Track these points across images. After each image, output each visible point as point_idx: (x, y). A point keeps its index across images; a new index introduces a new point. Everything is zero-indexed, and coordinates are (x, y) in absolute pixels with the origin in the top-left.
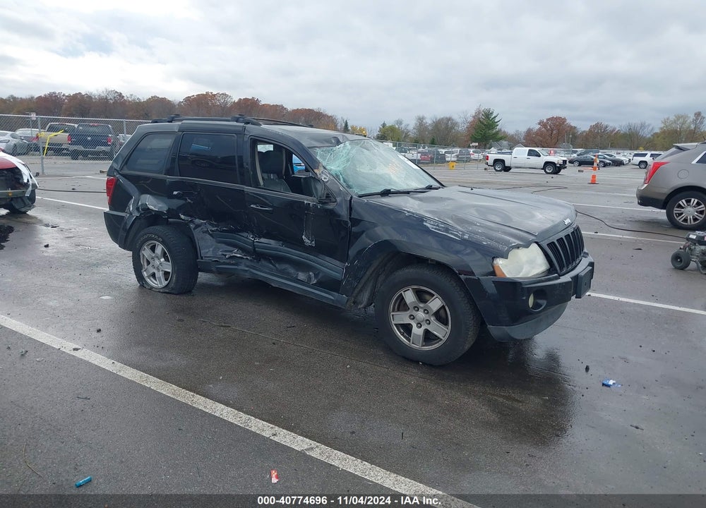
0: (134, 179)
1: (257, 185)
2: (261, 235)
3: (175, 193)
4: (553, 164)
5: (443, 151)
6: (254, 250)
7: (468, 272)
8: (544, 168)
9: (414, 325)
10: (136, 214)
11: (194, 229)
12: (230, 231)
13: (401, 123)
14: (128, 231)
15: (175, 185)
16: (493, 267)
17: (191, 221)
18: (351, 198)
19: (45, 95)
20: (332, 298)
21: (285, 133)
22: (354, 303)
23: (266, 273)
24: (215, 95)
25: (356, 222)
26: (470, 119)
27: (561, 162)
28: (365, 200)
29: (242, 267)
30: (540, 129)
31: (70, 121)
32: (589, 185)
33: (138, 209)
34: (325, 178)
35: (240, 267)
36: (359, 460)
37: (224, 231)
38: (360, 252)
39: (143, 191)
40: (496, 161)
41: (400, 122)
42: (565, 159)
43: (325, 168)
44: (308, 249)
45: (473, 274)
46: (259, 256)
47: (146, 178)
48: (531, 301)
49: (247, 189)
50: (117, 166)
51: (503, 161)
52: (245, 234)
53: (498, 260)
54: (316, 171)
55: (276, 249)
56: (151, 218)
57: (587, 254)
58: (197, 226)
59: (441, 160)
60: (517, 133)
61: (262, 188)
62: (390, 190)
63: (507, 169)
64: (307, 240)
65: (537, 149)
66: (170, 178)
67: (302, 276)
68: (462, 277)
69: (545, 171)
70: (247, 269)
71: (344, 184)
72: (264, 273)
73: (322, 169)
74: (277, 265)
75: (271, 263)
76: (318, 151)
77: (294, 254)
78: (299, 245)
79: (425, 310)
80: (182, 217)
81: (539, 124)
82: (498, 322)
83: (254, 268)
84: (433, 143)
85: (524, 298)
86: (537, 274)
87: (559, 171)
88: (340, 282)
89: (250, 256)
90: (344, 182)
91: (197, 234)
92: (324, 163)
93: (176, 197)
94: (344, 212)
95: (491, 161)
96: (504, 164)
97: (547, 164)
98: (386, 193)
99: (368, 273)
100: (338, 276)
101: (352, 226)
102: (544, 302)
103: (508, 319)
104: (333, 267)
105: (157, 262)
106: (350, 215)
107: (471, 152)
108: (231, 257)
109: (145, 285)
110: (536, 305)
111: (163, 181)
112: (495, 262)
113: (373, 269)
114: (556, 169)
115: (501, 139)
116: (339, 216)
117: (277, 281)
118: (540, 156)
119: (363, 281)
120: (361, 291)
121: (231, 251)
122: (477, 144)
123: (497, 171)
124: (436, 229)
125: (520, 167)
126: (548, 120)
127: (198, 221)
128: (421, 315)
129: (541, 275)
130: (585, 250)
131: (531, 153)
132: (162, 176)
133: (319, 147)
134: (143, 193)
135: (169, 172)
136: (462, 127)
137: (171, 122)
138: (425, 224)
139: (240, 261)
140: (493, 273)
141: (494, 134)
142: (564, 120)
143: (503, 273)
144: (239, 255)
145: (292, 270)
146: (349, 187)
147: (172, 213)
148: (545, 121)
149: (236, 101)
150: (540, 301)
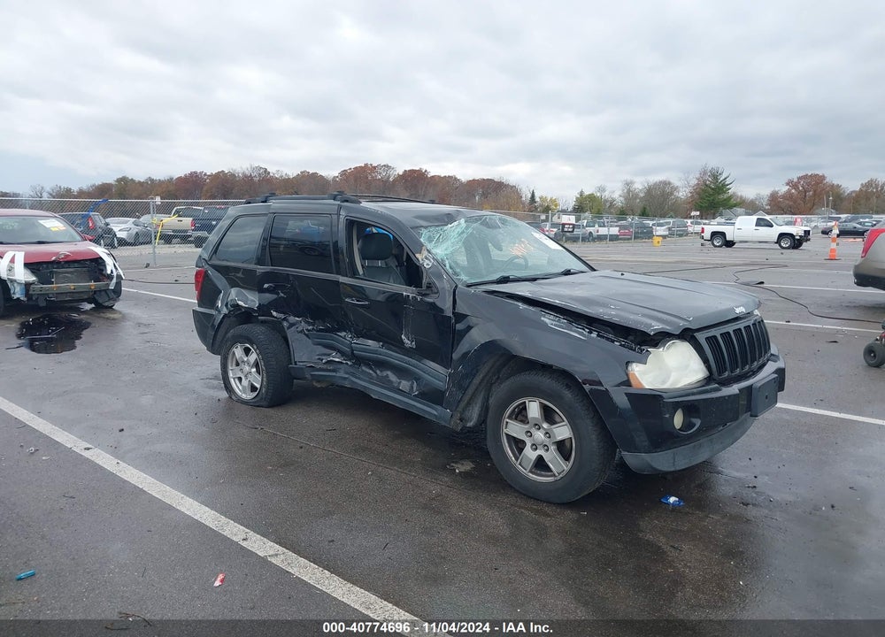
0: (224, 270)
1: (354, 274)
2: (359, 335)
3: (266, 286)
4: (791, 236)
5: (651, 223)
6: (352, 353)
7: (594, 381)
8: (778, 242)
9: (529, 445)
10: (225, 311)
11: (288, 328)
12: (326, 330)
13: (604, 190)
14: (217, 332)
15: (267, 277)
16: (627, 375)
17: (284, 319)
18: (456, 287)
19: (185, 175)
20: (436, 413)
21: (384, 211)
22: (461, 420)
23: (364, 381)
24: (375, 168)
25: (460, 317)
26: (694, 182)
27: (802, 233)
28: (472, 290)
29: (341, 374)
30: (789, 191)
31: (197, 204)
32: (825, 262)
33: (226, 305)
34: (428, 264)
35: (338, 374)
36: (321, 569)
37: (321, 330)
38: (465, 355)
39: (233, 284)
40: (714, 234)
41: (602, 189)
42: (807, 229)
43: (429, 251)
44: (408, 352)
45: (600, 383)
46: (358, 360)
47: (237, 269)
48: (678, 420)
49: (342, 279)
50: (206, 256)
51: (723, 234)
52: (343, 334)
53: (634, 365)
54: (417, 255)
55: (375, 352)
56: (243, 316)
57: (777, 357)
58: (292, 325)
59: (648, 234)
60: (759, 198)
61: (362, 279)
62: (508, 277)
63: (730, 244)
64: (406, 341)
65: (768, 217)
66: (261, 269)
67: (405, 385)
68: (587, 387)
69: (780, 245)
70: (347, 376)
71: (450, 270)
72: (364, 380)
73: (425, 253)
74: (378, 372)
75: (371, 368)
76: (424, 231)
77: (395, 357)
78: (399, 346)
79: (547, 433)
80: (274, 314)
81: (788, 184)
82: (633, 448)
83: (353, 375)
84: (644, 214)
85: (667, 416)
86: (689, 384)
87: (800, 244)
88: (443, 393)
89: (350, 360)
90: (451, 268)
91: (290, 333)
92: (429, 246)
93: (268, 291)
94: (447, 307)
95: (707, 235)
96: (725, 238)
97: (782, 236)
98: (505, 280)
99: (476, 381)
100: (441, 385)
101: (457, 322)
102: (698, 422)
103: (646, 444)
104: (435, 373)
105: (247, 368)
106: (454, 308)
107: (689, 224)
108: (329, 362)
109: (233, 397)
110: (687, 425)
111: (252, 272)
112: (630, 368)
113: (481, 376)
114: (796, 243)
115: (735, 206)
116: (442, 310)
117: (377, 392)
118: (772, 226)
119: (470, 391)
120: (469, 404)
121: (329, 355)
122: (698, 213)
123: (716, 246)
124: (555, 325)
125: (746, 242)
126: (799, 178)
127: (292, 319)
128: (539, 435)
129: (695, 386)
130: (773, 350)
131: (760, 223)
132: (252, 266)
133: (426, 227)
134: (232, 287)
135: (260, 262)
136: (683, 193)
137: (265, 202)
138: (543, 319)
139: (339, 366)
140: (627, 383)
141: (725, 200)
142: (823, 177)
143: (640, 383)
144: (337, 360)
145: (393, 377)
146: (456, 274)
147: (264, 310)
148: (795, 180)
149: (401, 173)
150: (694, 420)
